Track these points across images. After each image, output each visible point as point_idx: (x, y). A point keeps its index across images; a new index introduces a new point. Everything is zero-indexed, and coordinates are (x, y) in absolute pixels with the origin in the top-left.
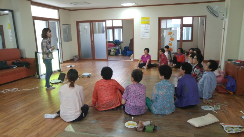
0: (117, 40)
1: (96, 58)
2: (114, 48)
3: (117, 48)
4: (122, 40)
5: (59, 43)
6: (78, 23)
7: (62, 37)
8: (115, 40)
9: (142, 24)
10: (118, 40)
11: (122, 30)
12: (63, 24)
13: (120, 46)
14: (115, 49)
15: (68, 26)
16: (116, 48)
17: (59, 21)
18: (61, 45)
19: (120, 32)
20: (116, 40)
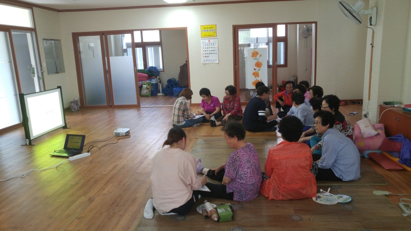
0: (152, 67)
1: (115, 104)
2: (148, 81)
3: (154, 81)
4: (161, 67)
5: (38, 77)
6: (76, 36)
7: (44, 64)
8: (148, 67)
9: (203, 37)
10: (155, 68)
11: (160, 48)
12: (44, 39)
13: (158, 77)
14: (150, 84)
15: (55, 43)
16: (152, 82)
17: (34, 33)
18: (41, 81)
19: (156, 53)
20: (150, 67)
